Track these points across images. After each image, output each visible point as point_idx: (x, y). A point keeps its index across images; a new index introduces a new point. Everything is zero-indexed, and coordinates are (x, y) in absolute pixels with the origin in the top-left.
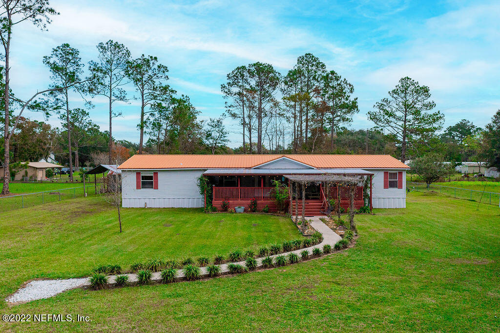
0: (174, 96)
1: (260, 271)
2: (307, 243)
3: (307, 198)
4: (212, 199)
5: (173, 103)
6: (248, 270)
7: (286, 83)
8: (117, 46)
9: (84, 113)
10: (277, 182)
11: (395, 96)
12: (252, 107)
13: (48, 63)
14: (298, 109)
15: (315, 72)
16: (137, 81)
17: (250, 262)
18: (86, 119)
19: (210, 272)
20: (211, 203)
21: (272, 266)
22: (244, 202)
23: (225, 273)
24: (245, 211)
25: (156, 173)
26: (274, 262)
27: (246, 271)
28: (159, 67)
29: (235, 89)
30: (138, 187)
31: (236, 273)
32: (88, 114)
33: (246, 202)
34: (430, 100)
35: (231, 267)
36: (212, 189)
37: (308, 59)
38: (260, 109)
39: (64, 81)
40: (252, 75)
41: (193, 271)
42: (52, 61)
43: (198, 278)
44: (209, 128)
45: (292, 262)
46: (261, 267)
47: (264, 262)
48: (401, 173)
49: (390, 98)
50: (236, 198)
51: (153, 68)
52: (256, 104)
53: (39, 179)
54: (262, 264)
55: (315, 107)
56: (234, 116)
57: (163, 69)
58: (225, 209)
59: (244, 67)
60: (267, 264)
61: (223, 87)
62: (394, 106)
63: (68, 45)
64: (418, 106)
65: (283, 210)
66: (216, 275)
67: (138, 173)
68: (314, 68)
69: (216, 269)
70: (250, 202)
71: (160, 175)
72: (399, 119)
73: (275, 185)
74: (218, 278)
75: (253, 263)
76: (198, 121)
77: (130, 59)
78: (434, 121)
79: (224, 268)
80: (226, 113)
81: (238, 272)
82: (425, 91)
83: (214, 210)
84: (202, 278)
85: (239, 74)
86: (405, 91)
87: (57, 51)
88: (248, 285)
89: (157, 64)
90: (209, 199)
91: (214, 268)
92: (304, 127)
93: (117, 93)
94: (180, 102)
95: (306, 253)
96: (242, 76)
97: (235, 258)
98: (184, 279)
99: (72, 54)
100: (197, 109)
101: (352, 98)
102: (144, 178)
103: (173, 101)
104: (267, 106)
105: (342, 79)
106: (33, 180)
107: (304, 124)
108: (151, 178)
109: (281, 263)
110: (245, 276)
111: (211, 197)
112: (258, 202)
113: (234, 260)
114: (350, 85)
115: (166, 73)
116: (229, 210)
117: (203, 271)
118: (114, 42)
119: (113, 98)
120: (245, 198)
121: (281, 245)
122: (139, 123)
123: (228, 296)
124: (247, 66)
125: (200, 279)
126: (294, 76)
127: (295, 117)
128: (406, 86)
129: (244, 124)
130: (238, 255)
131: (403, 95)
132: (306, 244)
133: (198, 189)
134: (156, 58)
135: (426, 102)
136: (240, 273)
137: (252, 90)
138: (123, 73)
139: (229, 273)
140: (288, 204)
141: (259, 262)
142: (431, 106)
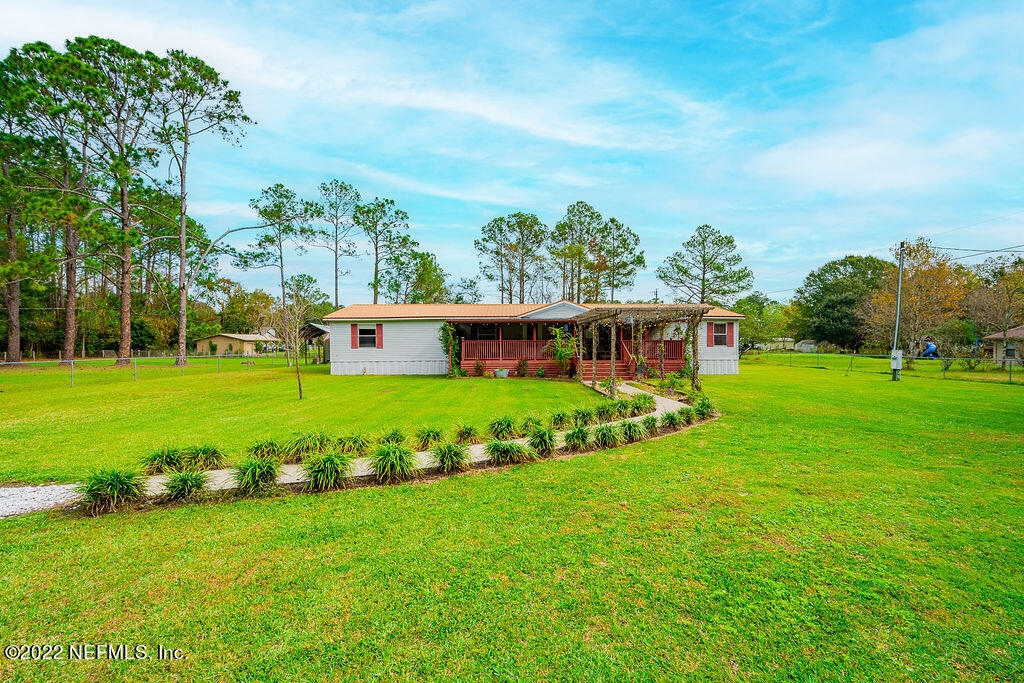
0: (416, 249)
1: (564, 458)
2: (637, 408)
3: (599, 358)
4: (460, 359)
5: (415, 259)
6: (535, 455)
7: (554, 239)
8: (343, 188)
9: (310, 280)
10: (557, 330)
11: (690, 249)
12: (512, 270)
13: (256, 207)
14: (569, 267)
15: (589, 224)
16: (368, 229)
17: (542, 436)
18: (313, 288)
19: (442, 461)
20: (459, 364)
21: (589, 448)
22: (507, 362)
23: (480, 465)
24: (510, 375)
25: (380, 326)
26: (591, 439)
27: (532, 459)
28: (397, 213)
29: (492, 246)
30: (354, 346)
31: (507, 464)
32: (315, 281)
33: (512, 362)
34: (735, 252)
35: (495, 449)
36: (460, 343)
37: (580, 209)
38: (522, 270)
39: (277, 231)
40: (512, 228)
41: (392, 458)
42: (261, 205)
43: (406, 477)
44: (460, 290)
45: (631, 440)
46: (565, 450)
47: (568, 438)
48: (731, 324)
49: (684, 252)
50: (495, 356)
51: (389, 215)
52: (517, 266)
53: (245, 354)
54: (565, 444)
55: (590, 267)
56: (491, 277)
57: (402, 215)
58: (479, 372)
59: (502, 219)
60: (577, 443)
61: (477, 243)
62: (690, 259)
63: (282, 186)
64: (720, 260)
65: (566, 374)
66: (456, 469)
67: (354, 326)
68: (588, 219)
69: (456, 454)
70: (516, 362)
71: (386, 328)
72: (696, 278)
73: (556, 336)
74: (460, 476)
75: (547, 438)
76: (446, 284)
77: (361, 204)
78: (740, 279)
79: (476, 452)
80: (481, 275)
81: (513, 461)
82: (730, 241)
83: (463, 375)
84: (420, 477)
85: (495, 228)
86: (702, 243)
87: (267, 192)
88: (548, 497)
89: (394, 208)
90: (457, 359)
91: (450, 451)
92: (575, 292)
93: (345, 246)
94: (422, 256)
95: (654, 420)
96: (501, 230)
97: (501, 429)
98: (371, 480)
99: (287, 197)
100: (445, 271)
101: (637, 252)
102: (362, 332)
103: (415, 256)
104: (530, 269)
105: (625, 228)
106: (239, 354)
107: (576, 287)
108: (372, 332)
109: (606, 442)
110: (531, 469)
111: (458, 355)
112: (529, 362)
113: (501, 435)
114: (635, 236)
115: (406, 221)
116: (486, 374)
117: (423, 460)
118: (340, 183)
119: (339, 252)
120: (508, 356)
121: (593, 410)
122: (373, 281)
123: (491, 534)
124: (506, 217)
125: (413, 478)
126: (563, 230)
127: (565, 278)
128: (705, 237)
129: (503, 290)
130: (509, 425)
131: (700, 248)
132: (636, 410)
133: (440, 345)
134: (392, 202)
135: (730, 255)
136: (518, 462)
137: (511, 247)
138: (351, 222)
139: (489, 463)
140: (573, 363)
141: (559, 439)
142: (737, 259)
